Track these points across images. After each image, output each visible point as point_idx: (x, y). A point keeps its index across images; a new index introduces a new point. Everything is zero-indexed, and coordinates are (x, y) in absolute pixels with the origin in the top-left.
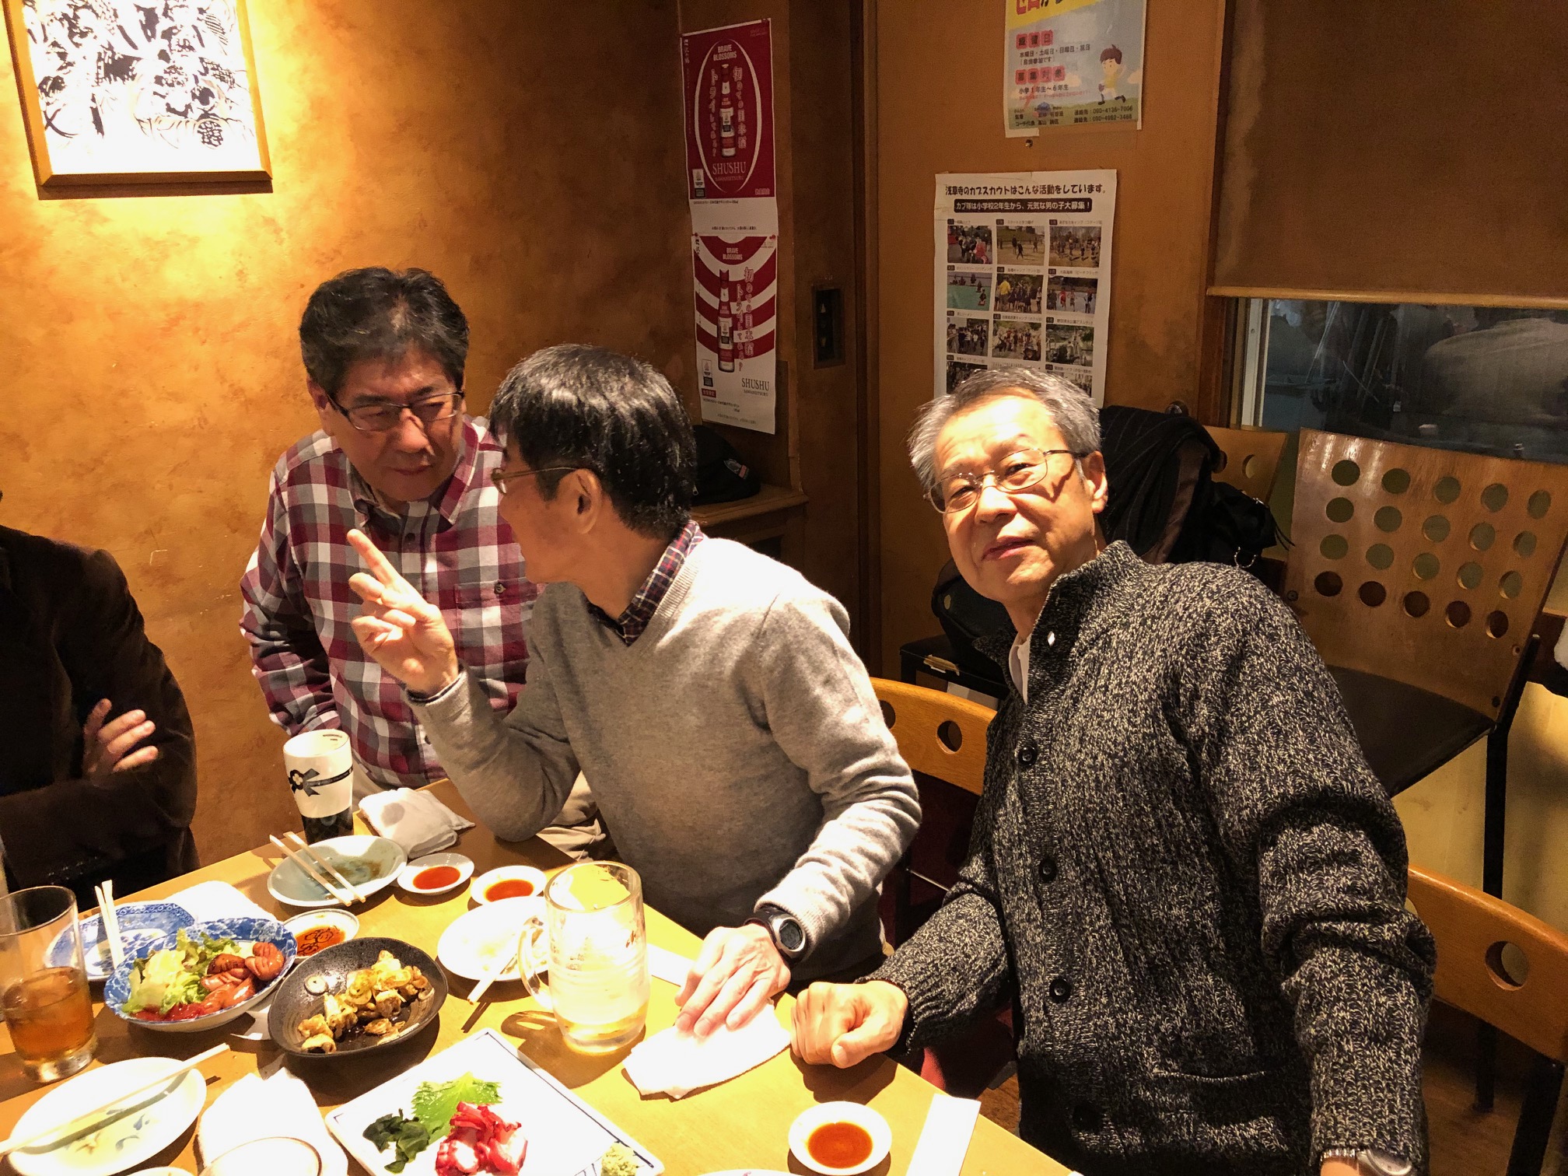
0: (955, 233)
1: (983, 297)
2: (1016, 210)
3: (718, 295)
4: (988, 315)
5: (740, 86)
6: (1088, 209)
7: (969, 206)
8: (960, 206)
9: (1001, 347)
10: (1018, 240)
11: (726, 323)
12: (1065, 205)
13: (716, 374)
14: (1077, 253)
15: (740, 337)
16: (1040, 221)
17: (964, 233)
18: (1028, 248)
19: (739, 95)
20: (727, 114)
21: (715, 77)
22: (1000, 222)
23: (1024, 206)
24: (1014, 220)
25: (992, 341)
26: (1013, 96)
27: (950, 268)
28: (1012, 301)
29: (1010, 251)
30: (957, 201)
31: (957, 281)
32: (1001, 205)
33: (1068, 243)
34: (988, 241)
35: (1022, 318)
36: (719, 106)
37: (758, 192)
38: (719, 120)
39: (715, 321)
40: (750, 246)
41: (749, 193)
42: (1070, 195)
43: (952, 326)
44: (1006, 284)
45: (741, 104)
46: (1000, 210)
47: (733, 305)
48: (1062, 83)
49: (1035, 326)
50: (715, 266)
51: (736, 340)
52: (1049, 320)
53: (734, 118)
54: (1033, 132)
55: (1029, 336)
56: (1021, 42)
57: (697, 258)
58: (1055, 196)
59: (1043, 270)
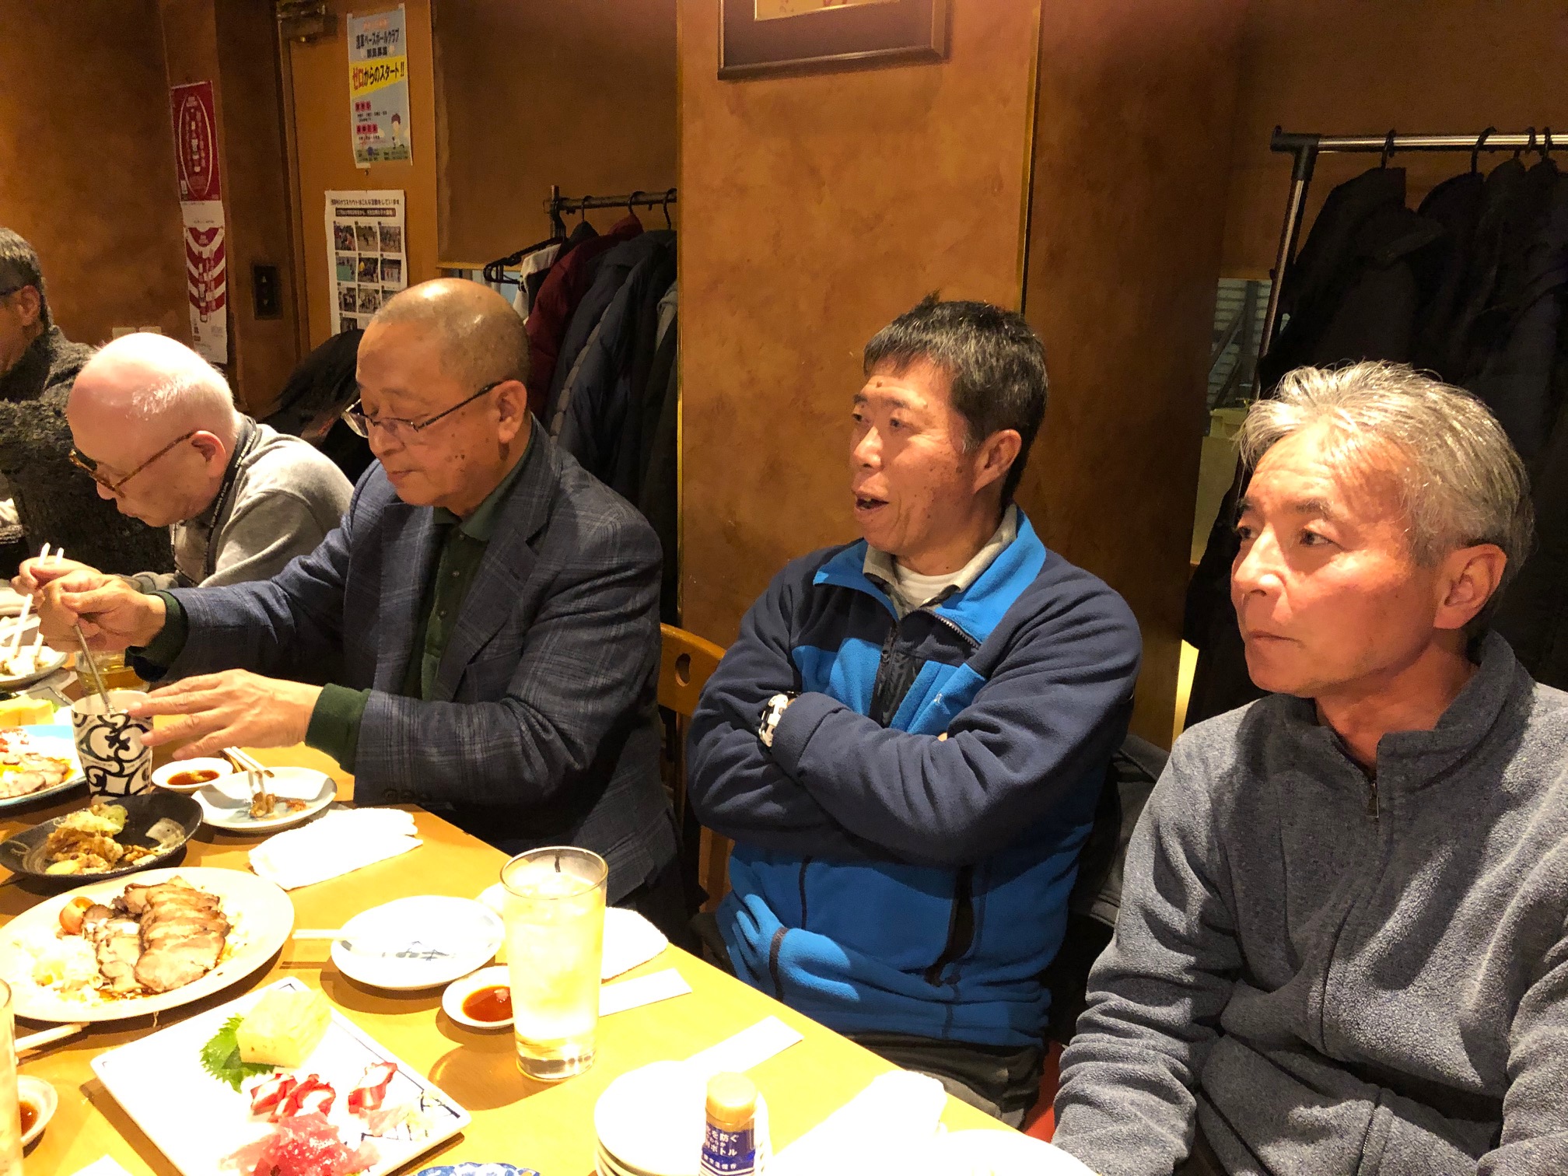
0: (338, 230)
1: (353, 273)
2: (362, 215)
3: (197, 268)
4: (354, 285)
5: (200, 124)
6: (394, 215)
7: (343, 212)
8: (339, 212)
9: (363, 305)
10: (366, 233)
11: (202, 287)
12: (382, 212)
13: (200, 325)
14: (392, 243)
15: (209, 297)
16: (372, 222)
17: (342, 231)
18: (370, 239)
19: (199, 130)
20: (195, 142)
21: (188, 118)
22: (356, 223)
23: (365, 212)
24: (364, 221)
25: (359, 302)
26: (356, 141)
27: (337, 254)
28: (365, 275)
29: (364, 243)
30: (337, 209)
31: (341, 263)
32: (355, 212)
33: (388, 237)
34: (352, 235)
35: (371, 286)
36: (191, 138)
37: (213, 196)
38: (191, 147)
39: (197, 286)
40: (212, 233)
41: (208, 197)
42: (385, 206)
43: (340, 293)
44: (362, 264)
45: (201, 137)
46: (355, 215)
47: (205, 275)
48: (377, 135)
49: (377, 292)
50: (196, 248)
51: (207, 299)
52: (383, 287)
53: (198, 146)
54: (366, 165)
55: (374, 298)
56: (357, 106)
57: (187, 243)
58: (378, 206)
59: (376, 254)
